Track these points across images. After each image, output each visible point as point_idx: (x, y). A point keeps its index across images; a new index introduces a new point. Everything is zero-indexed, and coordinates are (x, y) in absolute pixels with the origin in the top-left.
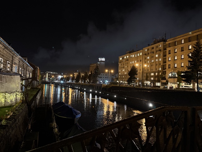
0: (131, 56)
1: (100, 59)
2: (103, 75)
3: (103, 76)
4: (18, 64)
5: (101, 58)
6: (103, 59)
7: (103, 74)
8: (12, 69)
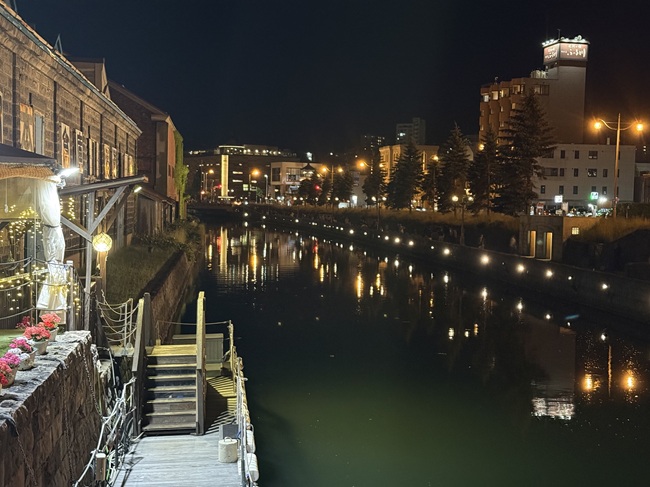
1: (551, 48)
2: (570, 154)
3: (570, 164)
4: (50, 99)
6: (577, 47)
7: (570, 149)
8: (16, 134)
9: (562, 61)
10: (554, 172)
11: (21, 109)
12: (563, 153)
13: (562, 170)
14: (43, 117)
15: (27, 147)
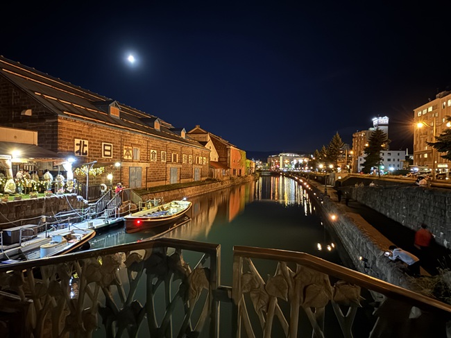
0: (445, 103)
1: (375, 121)
4: (145, 144)
5: (378, 117)
6: (385, 120)
8: (122, 153)
9: (379, 125)
11: (125, 147)
14: (139, 149)
15: (128, 155)
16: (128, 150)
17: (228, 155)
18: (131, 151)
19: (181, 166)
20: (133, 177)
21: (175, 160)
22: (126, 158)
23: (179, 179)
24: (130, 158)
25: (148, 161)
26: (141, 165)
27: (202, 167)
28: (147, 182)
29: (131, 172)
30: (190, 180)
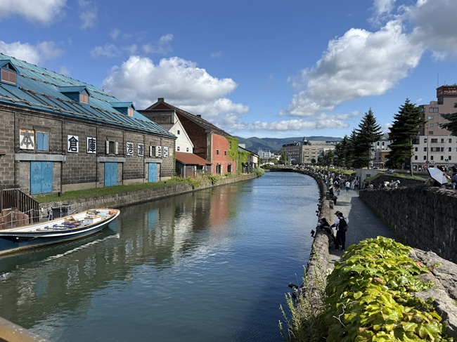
4: (57, 127)
8: (16, 140)
10: (438, 149)
11: (20, 131)
12: (442, 140)
13: (442, 148)
14: (46, 134)
15: (27, 144)
16: (27, 136)
17: (208, 144)
18: (32, 138)
19: (122, 159)
20: (36, 177)
21: (112, 150)
22: (23, 147)
23: (120, 179)
24: (30, 147)
25: (63, 152)
26: (52, 157)
27: (161, 161)
28: (62, 183)
29: (33, 169)
30: (141, 180)
